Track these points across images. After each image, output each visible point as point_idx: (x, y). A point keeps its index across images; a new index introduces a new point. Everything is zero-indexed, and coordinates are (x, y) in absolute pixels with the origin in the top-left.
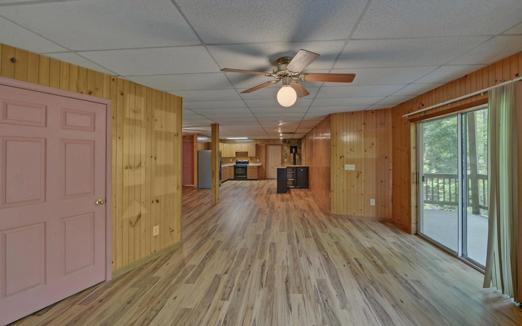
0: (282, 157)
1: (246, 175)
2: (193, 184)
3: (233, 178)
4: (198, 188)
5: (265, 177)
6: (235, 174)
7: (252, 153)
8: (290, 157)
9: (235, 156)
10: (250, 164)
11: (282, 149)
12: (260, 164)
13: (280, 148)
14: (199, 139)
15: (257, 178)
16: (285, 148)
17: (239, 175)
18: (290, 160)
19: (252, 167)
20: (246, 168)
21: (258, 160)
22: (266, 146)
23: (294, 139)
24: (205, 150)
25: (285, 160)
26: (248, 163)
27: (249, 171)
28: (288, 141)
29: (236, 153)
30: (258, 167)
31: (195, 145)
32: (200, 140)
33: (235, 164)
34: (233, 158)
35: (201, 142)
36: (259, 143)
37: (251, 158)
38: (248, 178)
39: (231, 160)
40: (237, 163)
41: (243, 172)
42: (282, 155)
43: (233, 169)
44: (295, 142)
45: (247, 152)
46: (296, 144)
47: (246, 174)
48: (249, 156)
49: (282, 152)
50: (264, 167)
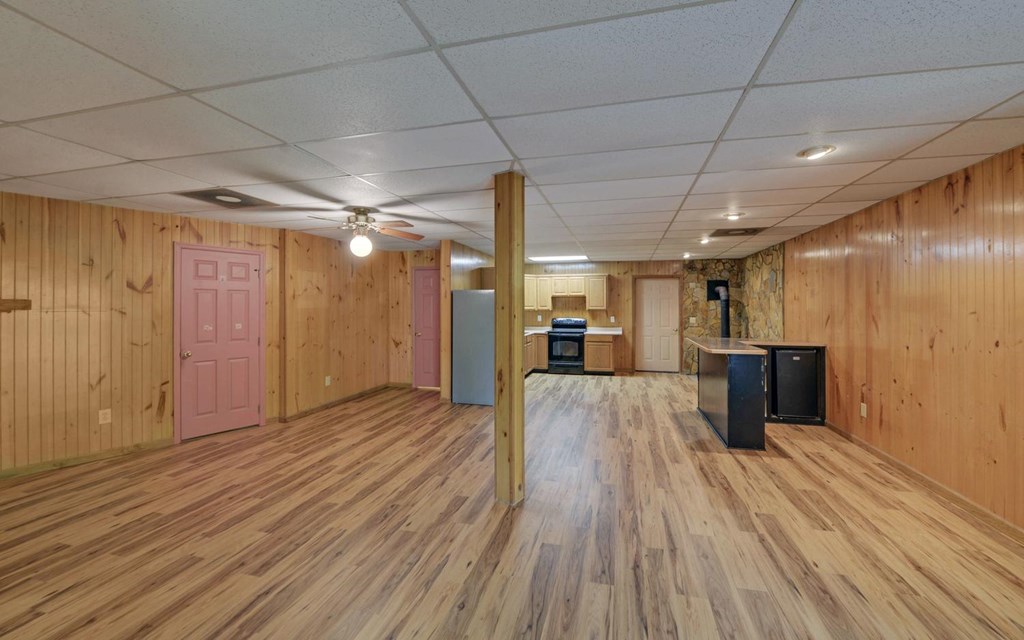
0: (682, 310)
1: (583, 360)
2: (439, 386)
3: (545, 367)
4: (454, 405)
5: (633, 364)
6: (551, 357)
7: (597, 299)
8: (706, 311)
9: (549, 306)
10: (591, 331)
11: (682, 288)
12: (618, 332)
13: (674, 285)
14: (457, 261)
15: (611, 369)
16: (692, 285)
17: (560, 358)
18: (705, 320)
19: (600, 340)
20: (580, 340)
21: (612, 319)
22: (635, 279)
23: (719, 260)
24: (472, 288)
25: (692, 320)
26: (583, 326)
27: (588, 348)
28: (699, 266)
29: (554, 299)
30: (615, 337)
31: (443, 275)
32: (458, 266)
33: (549, 329)
34: (545, 313)
35: (462, 270)
36: (614, 273)
37: (594, 313)
38: (587, 369)
39: (540, 318)
40: (555, 326)
41: (572, 352)
42: (681, 305)
43: (545, 343)
44: (721, 267)
45: (584, 298)
46: (725, 276)
47: (580, 356)
48: (588, 307)
49: (681, 298)
50: (630, 340)
